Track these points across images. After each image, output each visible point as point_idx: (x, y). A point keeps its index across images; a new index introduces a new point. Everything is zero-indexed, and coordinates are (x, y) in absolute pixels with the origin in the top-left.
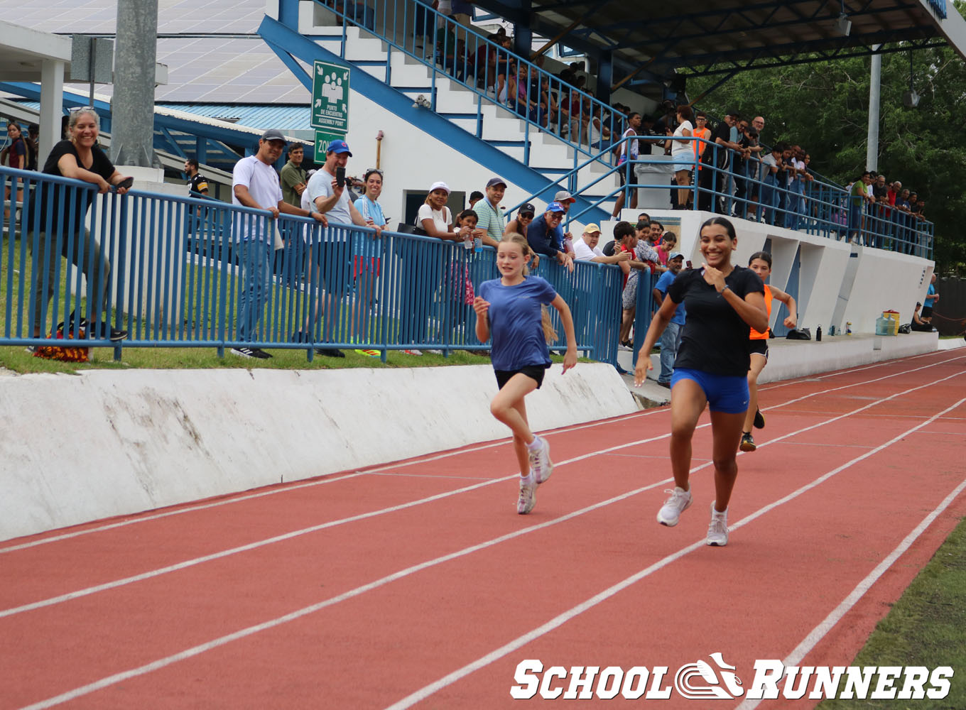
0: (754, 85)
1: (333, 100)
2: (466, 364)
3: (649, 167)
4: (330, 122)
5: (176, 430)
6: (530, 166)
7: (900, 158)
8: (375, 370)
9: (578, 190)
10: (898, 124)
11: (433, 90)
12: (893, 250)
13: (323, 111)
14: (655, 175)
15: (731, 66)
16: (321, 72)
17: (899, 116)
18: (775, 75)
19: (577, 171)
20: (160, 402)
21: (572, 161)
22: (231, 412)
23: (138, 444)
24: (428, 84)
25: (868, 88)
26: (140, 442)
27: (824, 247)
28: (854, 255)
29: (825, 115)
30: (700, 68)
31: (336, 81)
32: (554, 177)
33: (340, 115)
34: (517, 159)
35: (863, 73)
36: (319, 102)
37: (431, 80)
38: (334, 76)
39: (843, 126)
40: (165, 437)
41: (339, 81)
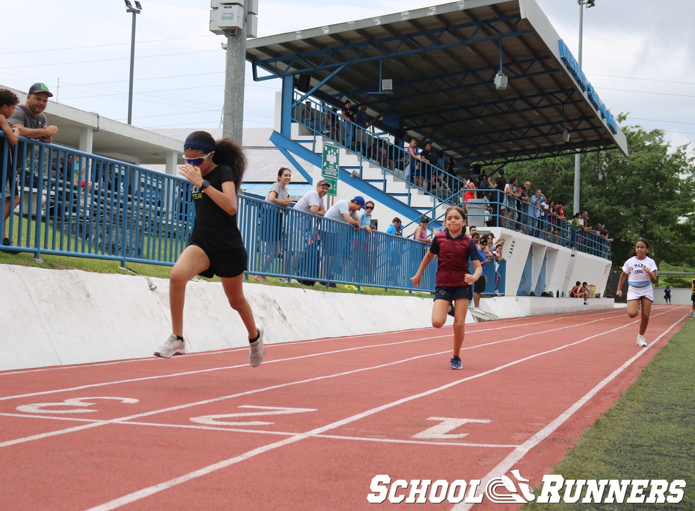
0: (513, 173)
1: (332, 163)
2: (396, 295)
3: (474, 205)
4: (330, 174)
5: (277, 314)
6: (411, 206)
7: (591, 210)
8: (357, 294)
9: (436, 218)
10: (589, 193)
11: (361, 168)
12: (591, 254)
13: (327, 168)
14: (477, 210)
15: (503, 160)
16: (326, 149)
17: (590, 189)
18: (524, 168)
19: (435, 208)
20: (269, 300)
21: (433, 203)
22: (298, 308)
23: (261, 318)
24: (358, 165)
25: (574, 174)
26: (262, 316)
27: (558, 250)
28: (573, 256)
29: (553, 188)
30: (488, 162)
31: (333, 153)
32: (423, 212)
33: (335, 170)
34: (404, 202)
35: (570, 166)
36: (325, 163)
37: (359, 162)
38: (332, 151)
39: (560, 194)
40: (272, 316)
41: (335, 153)
